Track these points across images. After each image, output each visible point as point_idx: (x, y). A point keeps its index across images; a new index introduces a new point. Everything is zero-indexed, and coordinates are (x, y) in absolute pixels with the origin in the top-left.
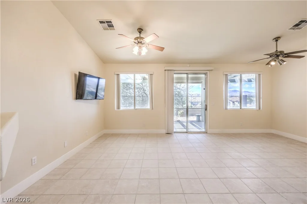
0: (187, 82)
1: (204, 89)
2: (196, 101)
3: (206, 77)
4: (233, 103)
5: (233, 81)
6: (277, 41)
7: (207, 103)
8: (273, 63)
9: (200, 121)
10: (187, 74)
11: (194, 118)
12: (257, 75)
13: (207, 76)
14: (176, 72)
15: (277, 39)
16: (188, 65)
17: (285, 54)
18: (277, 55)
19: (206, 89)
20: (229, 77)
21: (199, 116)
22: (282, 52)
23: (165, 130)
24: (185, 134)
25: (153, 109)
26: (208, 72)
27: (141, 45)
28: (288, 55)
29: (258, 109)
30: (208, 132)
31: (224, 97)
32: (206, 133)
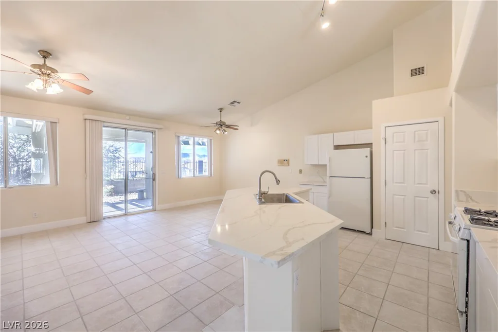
0: (126, 140)
1: (152, 152)
2: (137, 170)
3: (154, 137)
4: (190, 171)
5: (187, 143)
6: (221, 111)
7: (155, 171)
8: (218, 132)
9: (145, 199)
10: (125, 129)
11: (135, 196)
12: (209, 140)
13: (155, 135)
14: (106, 124)
15: (221, 110)
16: (128, 117)
17: (226, 125)
18: (221, 125)
19: (154, 152)
20: (182, 139)
21: (141, 192)
22: (224, 123)
23: (85, 218)
24: (124, 218)
25: (57, 184)
26: (157, 130)
27: (47, 78)
28: (228, 127)
29: (210, 176)
30: (157, 209)
31: (176, 164)
32: (154, 210)
